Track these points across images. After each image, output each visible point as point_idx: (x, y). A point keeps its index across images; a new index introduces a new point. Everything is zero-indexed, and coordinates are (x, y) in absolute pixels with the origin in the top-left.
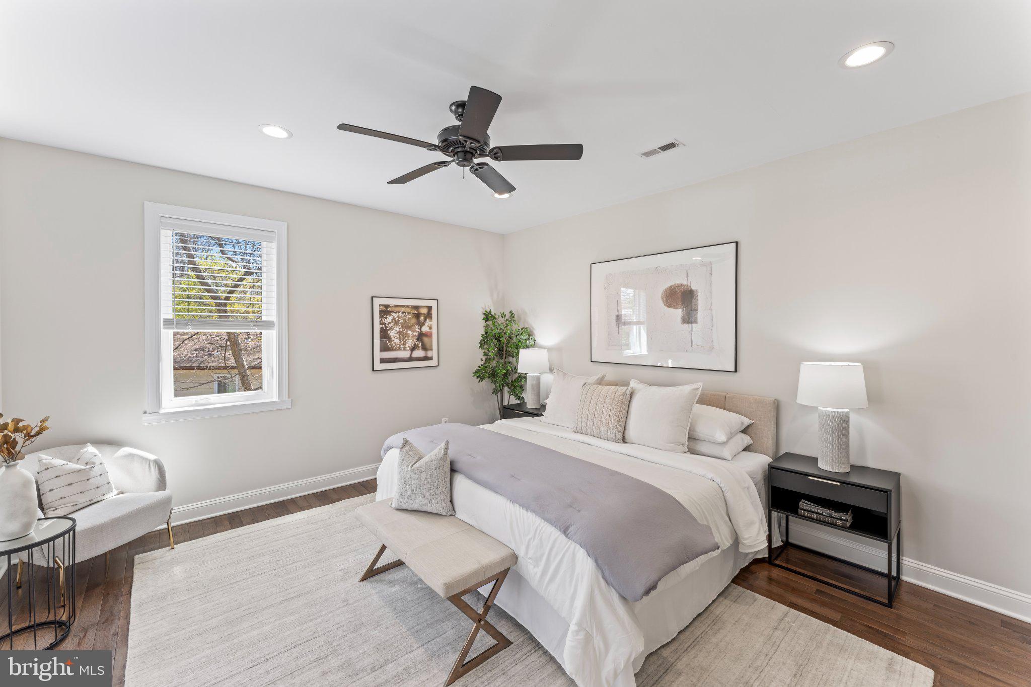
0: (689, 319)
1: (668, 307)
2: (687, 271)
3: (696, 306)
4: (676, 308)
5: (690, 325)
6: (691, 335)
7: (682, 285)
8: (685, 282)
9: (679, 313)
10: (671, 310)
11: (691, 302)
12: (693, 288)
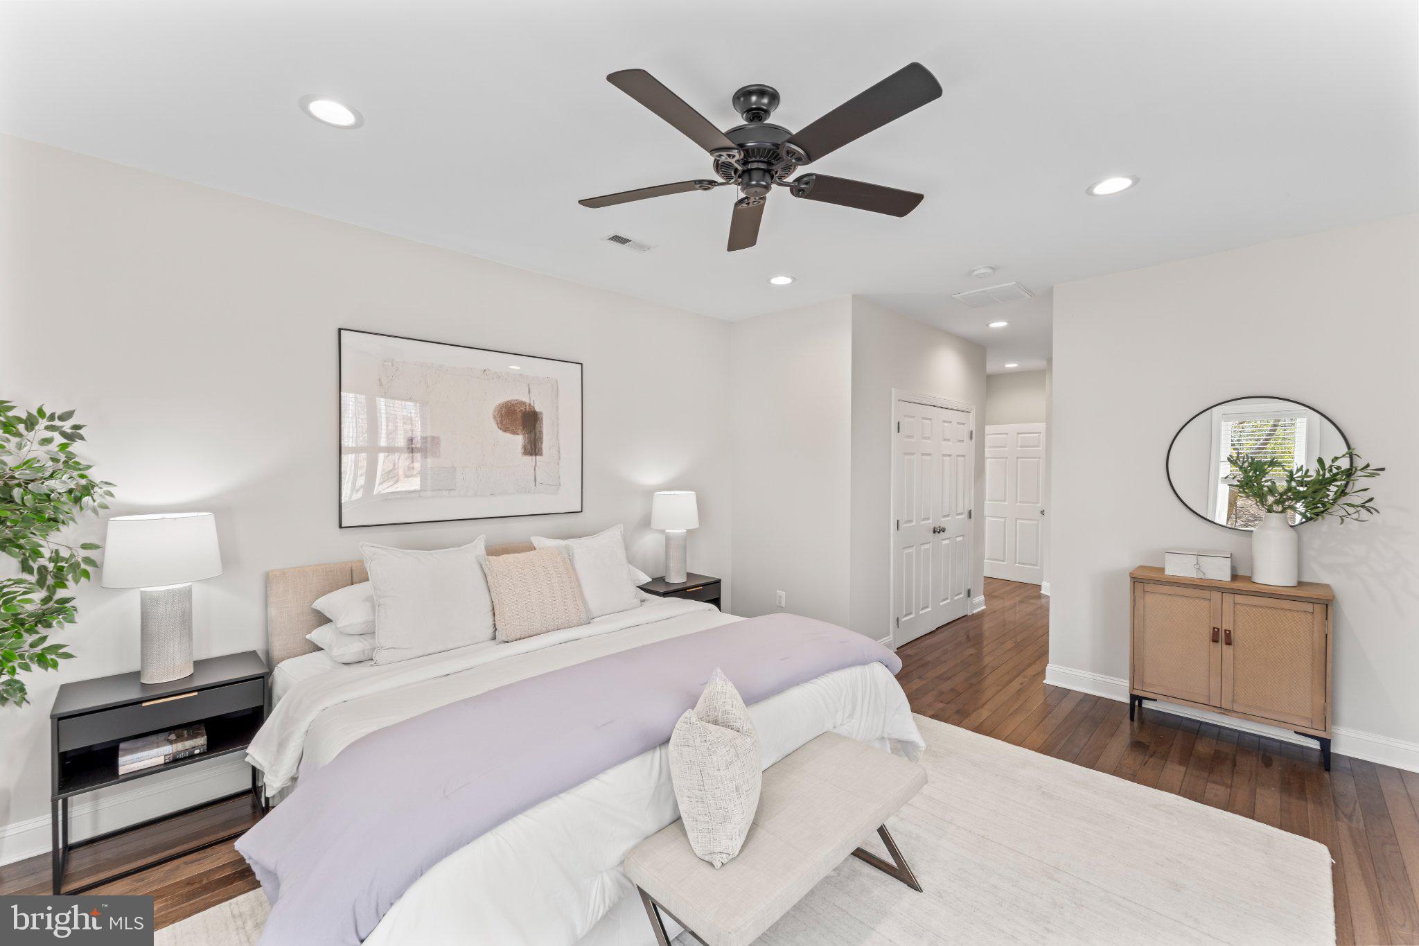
0: (533, 448)
1: (505, 431)
2: (529, 386)
3: (541, 432)
4: (514, 433)
5: (534, 457)
6: (535, 470)
7: (523, 403)
8: (525, 399)
9: (519, 440)
10: (508, 436)
11: (534, 428)
12: (537, 409)
